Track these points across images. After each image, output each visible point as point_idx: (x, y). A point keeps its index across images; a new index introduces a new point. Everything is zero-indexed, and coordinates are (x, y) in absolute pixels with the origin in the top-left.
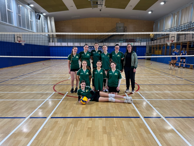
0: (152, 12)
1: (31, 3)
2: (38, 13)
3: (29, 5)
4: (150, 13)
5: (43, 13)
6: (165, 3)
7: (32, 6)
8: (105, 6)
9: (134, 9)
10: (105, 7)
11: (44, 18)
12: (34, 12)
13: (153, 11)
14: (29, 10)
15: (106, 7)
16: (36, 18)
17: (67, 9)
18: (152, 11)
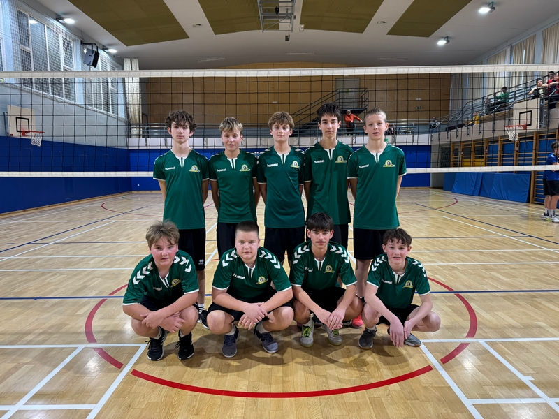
0: (448, 41)
1: (68, 14)
2: (90, 47)
3: (58, 18)
4: (442, 43)
5: (108, 47)
6: (493, 8)
7: (70, 21)
8: (301, 24)
9: (391, 32)
10: (302, 26)
11: (111, 63)
12: (79, 42)
13: (451, 38)
14: (61, 36)
15: (305, 28)
16: (85, 62)
17: (183, 35)
18: (447, 38)
